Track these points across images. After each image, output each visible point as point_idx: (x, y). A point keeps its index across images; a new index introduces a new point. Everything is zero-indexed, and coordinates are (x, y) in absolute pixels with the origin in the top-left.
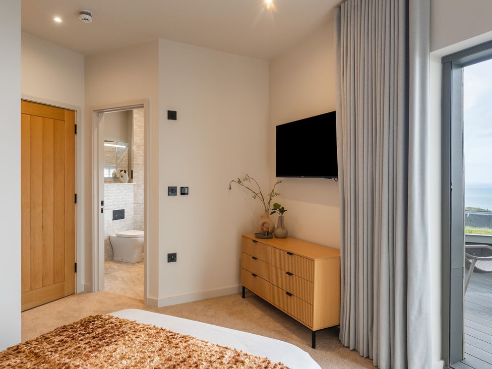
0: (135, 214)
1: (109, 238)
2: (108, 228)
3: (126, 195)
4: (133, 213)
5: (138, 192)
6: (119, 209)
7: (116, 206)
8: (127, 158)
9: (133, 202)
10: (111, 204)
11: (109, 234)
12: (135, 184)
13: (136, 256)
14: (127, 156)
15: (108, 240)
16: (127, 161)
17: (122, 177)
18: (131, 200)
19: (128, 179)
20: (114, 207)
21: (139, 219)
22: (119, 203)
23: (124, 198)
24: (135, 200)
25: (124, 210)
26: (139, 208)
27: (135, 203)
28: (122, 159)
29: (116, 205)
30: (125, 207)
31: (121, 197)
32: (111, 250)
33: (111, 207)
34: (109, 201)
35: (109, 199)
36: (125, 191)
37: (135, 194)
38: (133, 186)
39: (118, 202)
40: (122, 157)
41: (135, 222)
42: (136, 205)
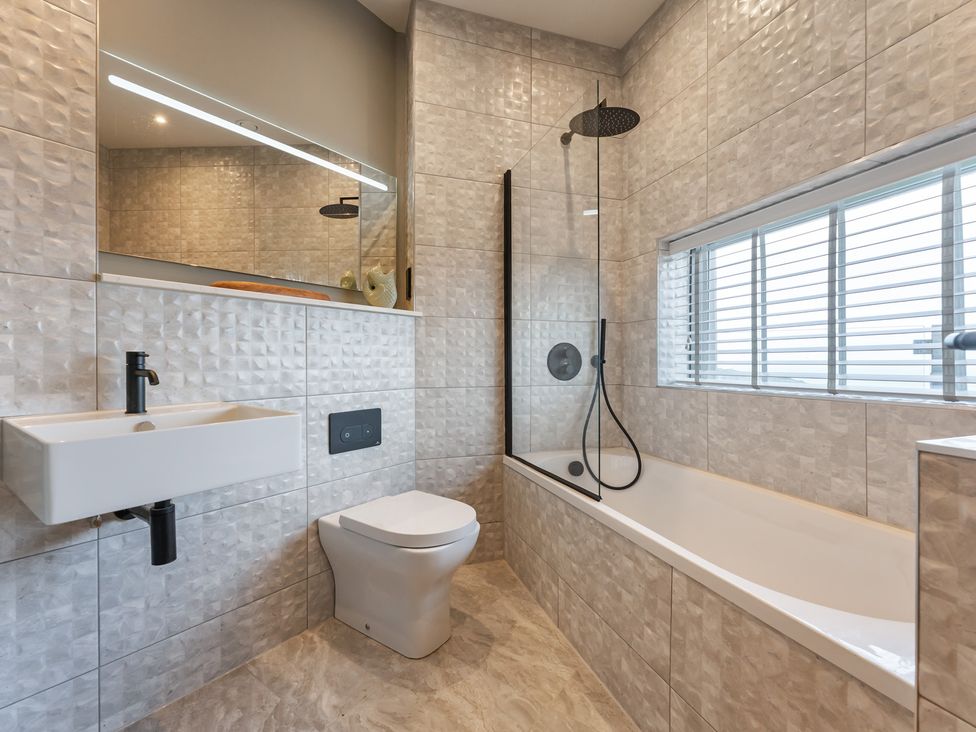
0: (418, 426)
1: (317, 528)
2: (314, 490)
3: (385, 354)
4: (412, 421)
5: (432, 345)
6: (357, 407)
7: (347, 397)
8: (393, 233)
9: (412, 380)
10: (327, 387)
11: (315, 514)
12: (420, 314)
13: (424, 627)
14: (393, 224)
15: (312, 540)
16: (393, 242)
17: (373, 288)
18: (405, 373)
19: (394, 298)
20: (338, 397)
21: (432, 443)
22: (358, 384)
23: (378, 363)
24: (418, 373)
25: (378, 411)
26: (432, 402)
27: (418, 386)
28: (379, 236)
29: (345, 392)
30: (386, 399)
31: (368, 361)
32: (324, 577)
33: (327, 400)
34: (314, 372)
35: (314, 365)
36: (384, 339)
37: (418, 353)
38: (410, 322)
39: (355, 378)
40: (376, 229)
41: (419, 457)
42: (422, 393)
